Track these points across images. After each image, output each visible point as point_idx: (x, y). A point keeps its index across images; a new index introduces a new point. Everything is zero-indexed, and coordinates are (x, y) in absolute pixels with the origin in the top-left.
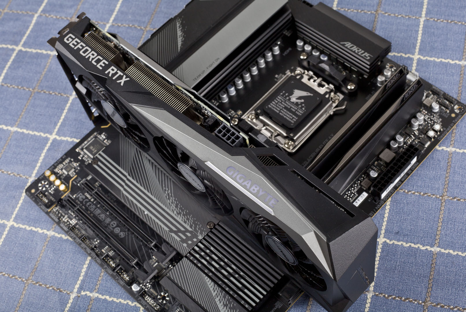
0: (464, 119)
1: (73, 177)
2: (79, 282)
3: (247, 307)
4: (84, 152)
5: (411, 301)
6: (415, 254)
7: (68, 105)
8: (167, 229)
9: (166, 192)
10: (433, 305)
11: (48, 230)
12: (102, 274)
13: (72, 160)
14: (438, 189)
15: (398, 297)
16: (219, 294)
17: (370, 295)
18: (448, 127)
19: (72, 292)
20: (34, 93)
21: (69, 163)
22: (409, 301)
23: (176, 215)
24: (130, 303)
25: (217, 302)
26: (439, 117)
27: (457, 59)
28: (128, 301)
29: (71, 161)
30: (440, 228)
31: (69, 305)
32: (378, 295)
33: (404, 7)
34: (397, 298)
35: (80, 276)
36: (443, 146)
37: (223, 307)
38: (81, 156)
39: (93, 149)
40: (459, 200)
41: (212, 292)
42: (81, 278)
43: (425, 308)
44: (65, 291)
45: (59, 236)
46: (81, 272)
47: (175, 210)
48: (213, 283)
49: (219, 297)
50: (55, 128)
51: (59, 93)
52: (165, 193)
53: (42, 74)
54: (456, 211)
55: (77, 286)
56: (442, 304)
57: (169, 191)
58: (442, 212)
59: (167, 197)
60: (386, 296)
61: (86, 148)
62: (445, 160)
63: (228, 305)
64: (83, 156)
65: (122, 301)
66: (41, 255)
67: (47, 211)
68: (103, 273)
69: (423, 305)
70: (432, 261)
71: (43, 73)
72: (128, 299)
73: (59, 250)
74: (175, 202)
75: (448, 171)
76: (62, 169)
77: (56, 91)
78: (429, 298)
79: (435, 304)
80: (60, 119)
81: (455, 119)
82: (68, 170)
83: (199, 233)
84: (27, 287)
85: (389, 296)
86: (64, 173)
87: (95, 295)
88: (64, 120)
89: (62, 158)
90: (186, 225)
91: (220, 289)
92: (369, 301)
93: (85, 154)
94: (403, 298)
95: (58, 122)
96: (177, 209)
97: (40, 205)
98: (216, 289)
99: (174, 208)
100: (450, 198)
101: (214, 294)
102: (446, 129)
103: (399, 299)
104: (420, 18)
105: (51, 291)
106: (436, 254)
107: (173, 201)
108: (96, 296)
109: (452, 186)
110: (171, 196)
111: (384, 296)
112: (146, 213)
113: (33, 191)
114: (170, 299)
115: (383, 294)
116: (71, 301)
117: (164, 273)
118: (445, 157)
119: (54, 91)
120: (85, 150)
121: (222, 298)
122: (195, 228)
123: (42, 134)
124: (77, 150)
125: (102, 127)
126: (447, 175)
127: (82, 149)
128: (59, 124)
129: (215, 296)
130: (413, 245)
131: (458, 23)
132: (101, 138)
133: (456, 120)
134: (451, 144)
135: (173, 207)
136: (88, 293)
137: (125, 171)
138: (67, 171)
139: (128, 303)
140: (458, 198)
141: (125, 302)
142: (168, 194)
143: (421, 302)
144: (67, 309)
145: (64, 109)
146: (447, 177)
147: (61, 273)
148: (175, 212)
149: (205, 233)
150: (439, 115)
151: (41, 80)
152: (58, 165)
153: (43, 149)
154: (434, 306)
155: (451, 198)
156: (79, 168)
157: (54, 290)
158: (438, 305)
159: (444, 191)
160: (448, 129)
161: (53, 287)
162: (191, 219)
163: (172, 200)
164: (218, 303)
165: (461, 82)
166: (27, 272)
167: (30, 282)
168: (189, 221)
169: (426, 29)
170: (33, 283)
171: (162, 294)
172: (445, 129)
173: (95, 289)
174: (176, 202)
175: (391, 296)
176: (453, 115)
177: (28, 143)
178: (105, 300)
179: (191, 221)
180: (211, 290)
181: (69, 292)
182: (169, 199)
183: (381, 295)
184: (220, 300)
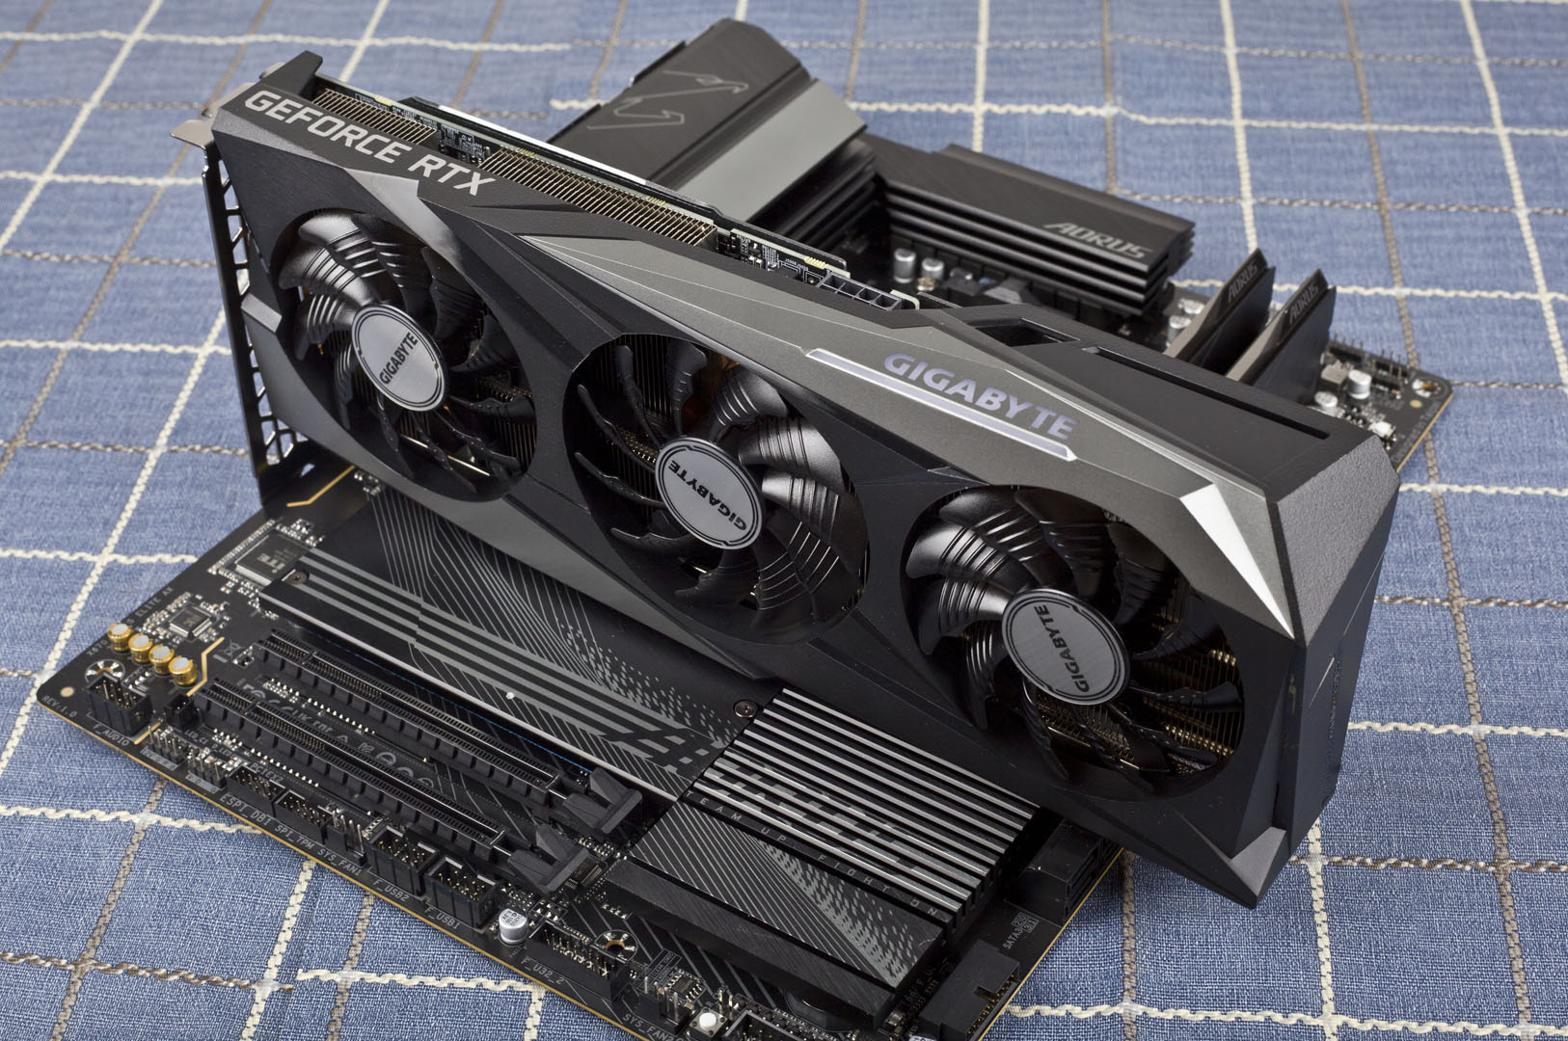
0: (1449, 414)
1: (211, 643)
2: (280, 948)
3: (933, 914)
4: (237, 573)
5: (1452, 865)
6: (1421, 748)
7: (146, 474)
8: (597, 733)
9: (570, 636)
10: (1523, 867)
11: (133, 812)
12: (366, 912)
13: (199, 597)
14: (1432, 583)
15: (1408, 860)
16: (828, 889)
17: (1315, 867)
18: (1411, 432)
19: (258, 979)
20: (15, 451)
21: (188, 606)
22: (1447, 867)
23: (619, 692)
24: (489, 984)
25: (825, 913)
26: (1374, 411)
27: (1377, 284)
28: (482, 980)
29: (193, 601)
30: (1470, 677)
31: (254, 1021)
32: (1340, 862)
33: (1183, 179)
34: (1406, 864)
35: (280, 930)
36: (1407, 482)
37: (850, 923)
38: (230, 584)
39: (269, 561)
40: (1502, 604)
41: (802, 885)
42: (286, 936)
43: (1501, 879)
44: (229, 980)
45: (180, 824)
46: (285, 918)
47: (612, 678)
48: (796, 863)
49: (830, 898)
50: (108, 536)
51: (106, 446)
52: (566, 637)
53: (36, 401)
54: (1503, 631)
55: (275, 961)
56: (1551, 863)
57: (580, 632)
58: (1464, 637)
59: (577, 648)
60: (1369, 861)
61: (245, 562)
62: (1428, 515)
63: (866, 917)
64: (238, 586)
65: (460, 982)
66: (118, 885)
67: (132, 743)
68: (370, 909)
69: (1493, 873)
70: (1478, 758)
71: (40, 398)
72: (479, 973)
73: (187, 861)
74: (608, 659)
75: (1444, 539)
76: (166, 625)
77: (96, 440)
78: (1504, 849)
79: (1528, 864)
80: (123, 509)
81: (1424, 413)
82: (191, 623)
83: (711, 734)
84: (79, 983)
85: (1377, 862)
86: (175, 635)
87: (349, 976)
88: (137, 511)
89: (159, 595)
90: (661, 717)
91: (826, 874)
92: (1317, 881)
93: (245, 578)
94: (1425, 862)
95: (119, 518)
96: (620, 676)
97: (101, 729)
98: (813, 876)
99: (608, 673)
100: (1474, 602)
101: (810, 891)
102: (1408, 436)
103: (1412, 866)
104: (1239, 201)
105: (175, 985)
106: (1484, 741)
107: (601, 656)
108: (358, 980)
109: (1471, 572)
110: (590, 643)
111: (1362, 863)
112: (511, 695)
113: (67, 692)
114: (640, 950)
115: (1358, 859)
116: (259, 1007)
117: (598, 878)
118: (1424, 508)
119: (88, 441)
120: (240, 569)
121: (840, 898)
122: (695, 719)
123: (64, 555)
124: (212, 571)
125: (290, 505)
126: (1446, 550)
127: (231, 567)
128: (121, 525)
129: (815, 897)
130: (1403, 727)
131: (1352, 206)
132: (293, 534)
133: (1429, 415)
134: (1430, 476)
135: (604, 674)
136: (324, 974)
137: (412, 592)
138: (185, 627)
139: (481, 985)
140: (1499, 600)
141: (472, 984)
142: (579, 641)
143: (1482, 864)
144: (246, 1034)
145: (133, 485)
146: (1447, 554)
147: (205, 928)
148: (615, 685)
149: (732, 731)
150: (1374, 406)
151: (36, 417)
152: (149, 614)
153: (76, 592)
154: (1528, 870)
155: (1479, 601)
156: (227, 618)
157: (188, 981)
158: (1538, 864)
159: (1451, 586)
160: (1413, 436)
161: (182, 973)
162: (675, 697)
163: (596, 655)
164: (830, 914)
165: (1409, 333)
166: (71, 938)
167: (88, 966)
168: (667, 705)
169: (1266, 224)
170: (102, 968)
171: (608, 936)
172: (1403, 437)
173: (349, 959)
174: (612, 659)
175: (1384, 860)
176: (1416, 404)
177: (14, 580)
178: (394, 986)
179: (675, 704)
180: (796, 880)
181: (247, 982)
182: (583, 651)
183: (1349, 862)
184: (833, 904)
